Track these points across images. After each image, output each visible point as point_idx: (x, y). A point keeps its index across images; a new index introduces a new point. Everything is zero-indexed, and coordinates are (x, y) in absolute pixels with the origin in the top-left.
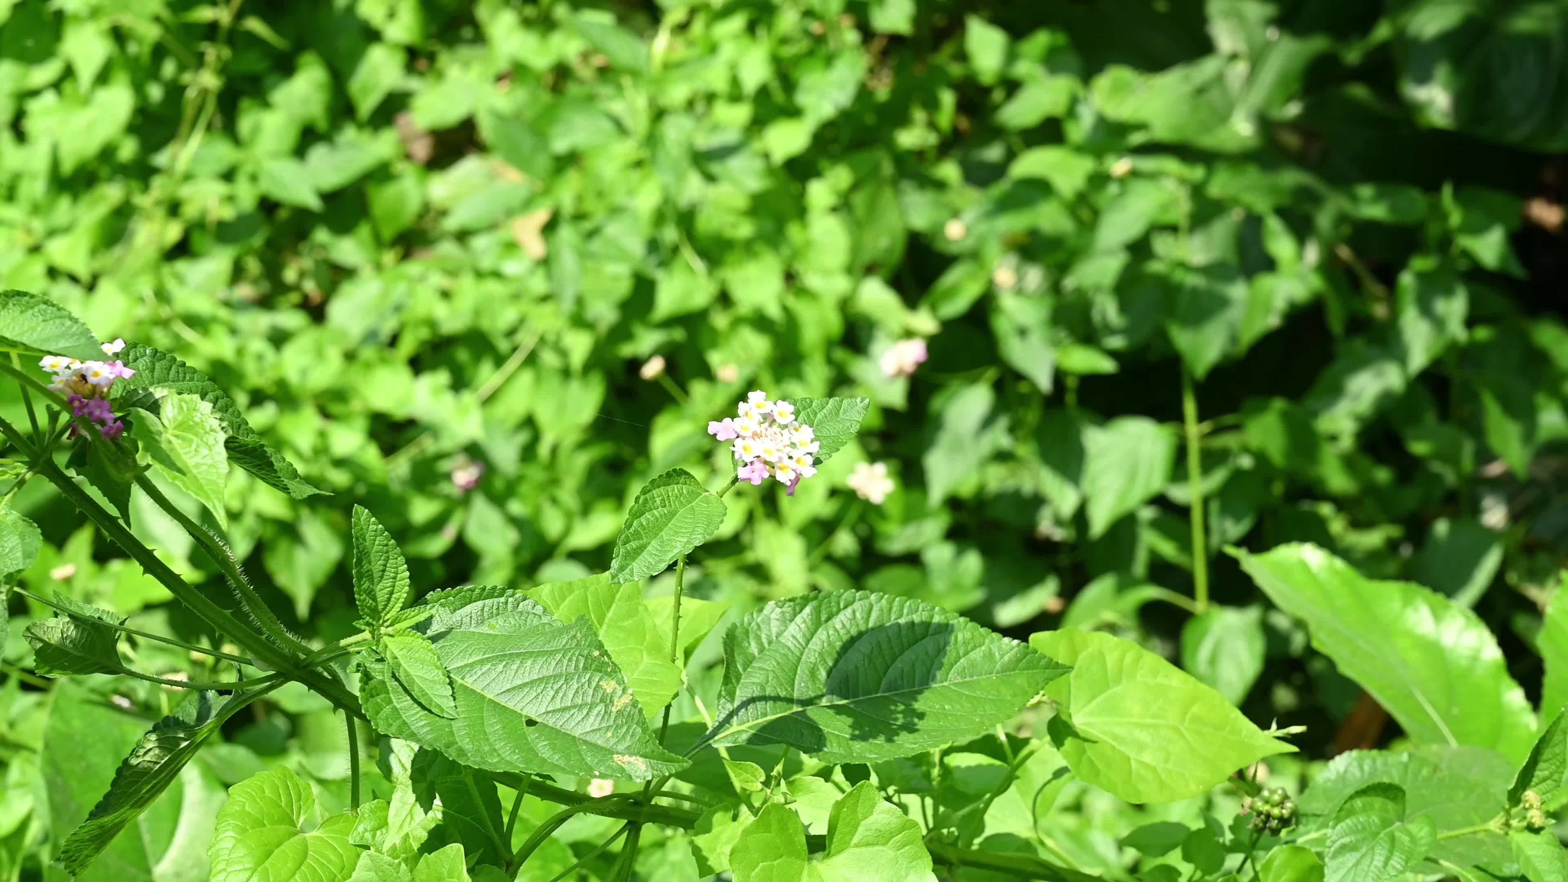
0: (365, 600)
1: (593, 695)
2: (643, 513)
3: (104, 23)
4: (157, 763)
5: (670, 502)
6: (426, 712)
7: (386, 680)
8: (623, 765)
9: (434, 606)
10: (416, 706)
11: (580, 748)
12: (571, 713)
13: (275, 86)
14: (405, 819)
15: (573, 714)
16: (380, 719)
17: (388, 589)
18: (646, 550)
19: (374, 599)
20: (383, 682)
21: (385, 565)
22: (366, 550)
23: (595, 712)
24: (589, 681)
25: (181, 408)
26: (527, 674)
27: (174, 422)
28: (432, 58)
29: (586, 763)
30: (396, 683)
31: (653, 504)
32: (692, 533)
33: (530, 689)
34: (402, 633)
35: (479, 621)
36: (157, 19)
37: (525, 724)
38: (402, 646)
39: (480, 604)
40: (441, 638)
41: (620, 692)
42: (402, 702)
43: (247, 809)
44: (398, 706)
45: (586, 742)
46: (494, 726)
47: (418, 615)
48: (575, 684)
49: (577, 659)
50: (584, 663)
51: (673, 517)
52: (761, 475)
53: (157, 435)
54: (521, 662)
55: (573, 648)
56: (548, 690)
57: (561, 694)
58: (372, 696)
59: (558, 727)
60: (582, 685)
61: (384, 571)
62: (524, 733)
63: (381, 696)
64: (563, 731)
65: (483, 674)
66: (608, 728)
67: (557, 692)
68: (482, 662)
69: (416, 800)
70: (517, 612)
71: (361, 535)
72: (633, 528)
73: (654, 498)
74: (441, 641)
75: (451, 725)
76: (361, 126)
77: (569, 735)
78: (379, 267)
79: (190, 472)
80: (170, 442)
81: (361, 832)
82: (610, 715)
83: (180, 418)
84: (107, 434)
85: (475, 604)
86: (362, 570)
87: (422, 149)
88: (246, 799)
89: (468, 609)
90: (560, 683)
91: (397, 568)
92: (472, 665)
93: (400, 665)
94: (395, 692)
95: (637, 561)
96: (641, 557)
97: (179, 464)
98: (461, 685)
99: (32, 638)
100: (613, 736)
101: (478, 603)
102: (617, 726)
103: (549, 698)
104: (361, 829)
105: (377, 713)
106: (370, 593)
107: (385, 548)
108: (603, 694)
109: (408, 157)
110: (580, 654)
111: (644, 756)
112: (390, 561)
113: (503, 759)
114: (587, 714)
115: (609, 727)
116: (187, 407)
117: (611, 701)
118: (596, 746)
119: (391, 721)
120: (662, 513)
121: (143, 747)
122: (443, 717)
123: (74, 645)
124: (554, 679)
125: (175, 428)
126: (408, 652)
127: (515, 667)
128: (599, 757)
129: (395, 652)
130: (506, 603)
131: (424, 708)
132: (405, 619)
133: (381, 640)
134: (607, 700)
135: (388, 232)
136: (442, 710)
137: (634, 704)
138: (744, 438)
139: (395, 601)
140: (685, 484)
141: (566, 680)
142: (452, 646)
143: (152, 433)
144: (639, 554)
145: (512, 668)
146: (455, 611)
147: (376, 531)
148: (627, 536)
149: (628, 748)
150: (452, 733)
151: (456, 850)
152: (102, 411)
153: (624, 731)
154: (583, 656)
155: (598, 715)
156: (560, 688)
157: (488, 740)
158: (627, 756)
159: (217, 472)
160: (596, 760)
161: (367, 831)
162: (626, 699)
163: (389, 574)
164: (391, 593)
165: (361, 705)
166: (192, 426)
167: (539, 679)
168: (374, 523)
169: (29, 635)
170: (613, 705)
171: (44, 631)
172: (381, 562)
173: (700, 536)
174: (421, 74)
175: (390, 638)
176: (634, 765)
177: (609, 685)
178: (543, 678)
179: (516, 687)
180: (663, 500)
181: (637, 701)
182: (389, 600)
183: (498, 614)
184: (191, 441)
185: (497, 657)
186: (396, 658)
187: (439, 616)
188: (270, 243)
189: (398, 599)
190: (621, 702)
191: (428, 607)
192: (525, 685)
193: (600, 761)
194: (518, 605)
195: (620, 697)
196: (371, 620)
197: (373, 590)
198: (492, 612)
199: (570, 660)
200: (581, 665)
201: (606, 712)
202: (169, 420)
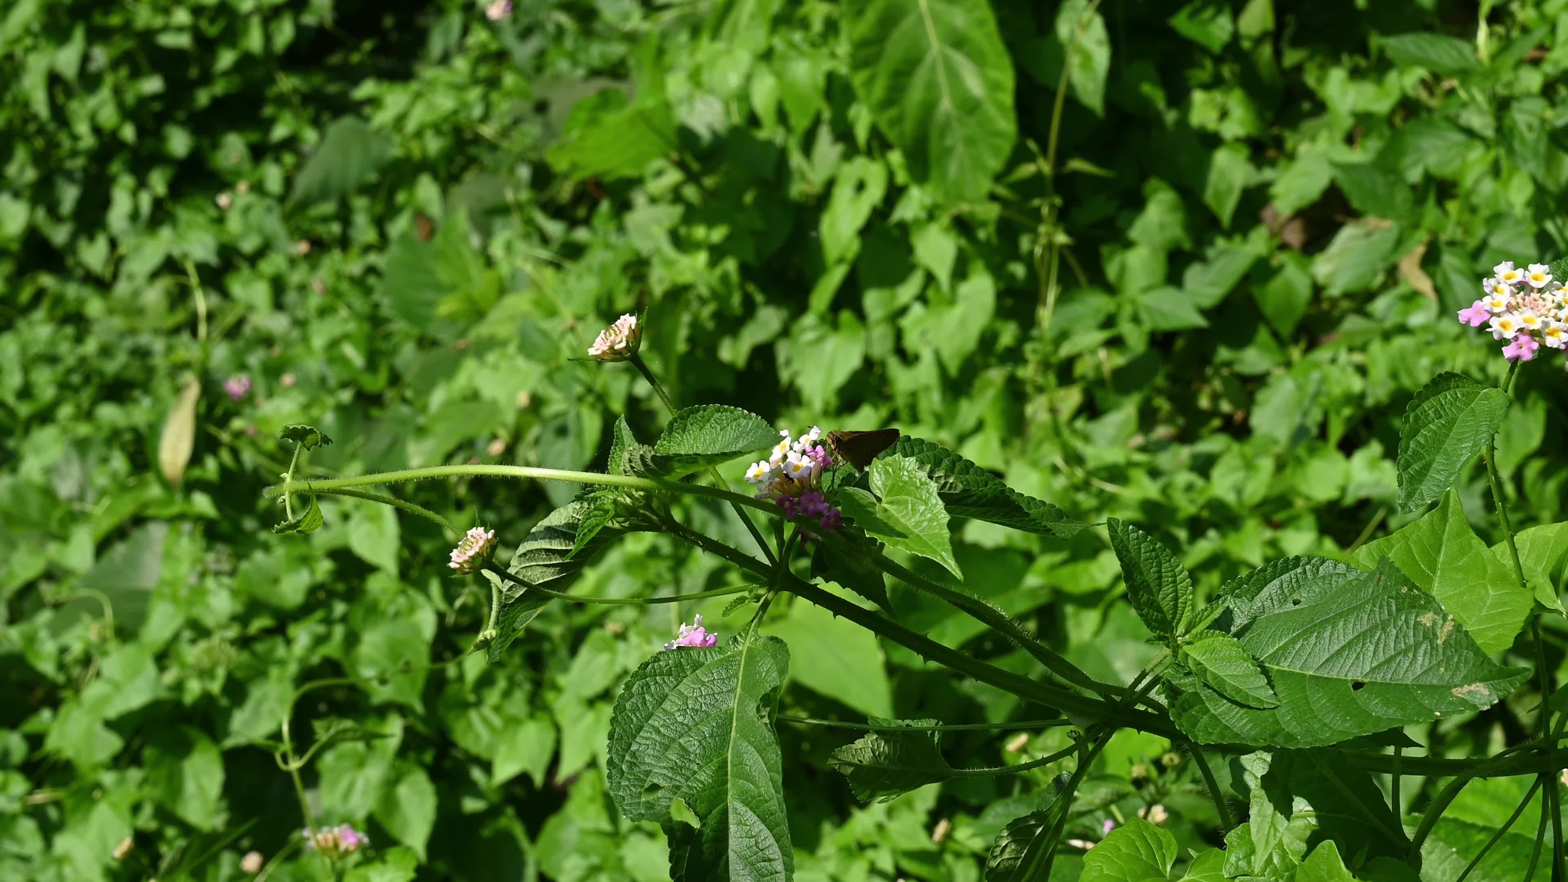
0: (1148, 613)
1: (1414, 634)
2: (1419, 431)
3: (945, 219)
4: (1017, 859)
5: (1445, 410)
6: (1246, 709)
7: (1199, 691)
8: (1463, 696)
9: (1225, 599)
10: (1234, 706)
11: (1415, 694)
12: (1397, 661)
13: (1130, 223)
14: (1269, 832)
15: (1400, 662)
16: (1199, 730)
17: (1171, 596)
18: (1432, 469)
19: (1159, 609)
20: (1196, 694)
21: (1160, 572)
22: (1133, 562)
23: (1421, 651)
24: (1406, 622)
25: (887, 471)
26: (1342, 638)
27: (885, 489)
28: (1279, 143)
29: (1425, 708)
30: (1210, 691)
31: (1426, 418)
32: (1476, 435)
33: (1349, 652)
34: (1200, 636)
35: (1282, 601)
36: (993, 197)
37: (1352, 689)
38: (1203, 651)
39: (1276, 582)
40: (1247, 630)
41: (1441, 622)
42: (1219, 709)
43: (1106, 872)
44: (1216, 713)
45: (1420, 687)
46: (1319, 700)
47: (1212, 612)
48: (1393, 629)
49: (1388, 603)
50: (1396, 605)
51: (1453, 426)
52: (1530, 349)
53: (869, 507)
54: (1333, 627)
55: (1380, 594)
56: (1367, 646)
57: (1382, 646)
58: (1185, 710)
59: (1388, 681)
60: (1400, 629)
61: (1160, 577)
62: (1353, 698)
63: (1196, 708)
64: (1393, 683)
65: (1297, 652)
66: (1439, 665)
67: (1377, 644)
68: (1293, 641)
69: (1275, 808)
70: (1319, 578)
71: (1123, 547)
72: (1411, 450)
73: (1426, 411)
74: (1247, 634)
75: (1274, 714)
76: (1228, 235)
77: (1401, 685)
78: (1288, 365)
79: (912, 533)
80: (886, 510)
81: (1234, 862)
82: (1437, 650)
83: (889, 483)
84: (827, 525)
85: (1272, 584)
86: (1136, 583)
87: (1294, 236)
88: (1101, 862)
89: (1265, 592)
90: (1378, 635)
91: (1173, 570)
92: (1284, 648)
93: (1206, 670)
94: (1210, 699)
95: (1424, 483)
96: (1428, 478)
97: (898, 528)
98: (1278, 671)
99: (840, 764)
100: (1446, 670)
101: (1274, 581)
102: (1448, 658)
103: (1371, 654)
104: (1233, 859)
105: (1194, 725)
106: (1152, 604)
107: (1153, 554)
108: (1424, 630)
109: (1284, 247)
110: (1389, 597)
111: (1483, 680)
112: (1164, 566)
113: (1335, 731)
114: (1414, 656)
115: (1439, 662)
116: (892, 469)
117: (1435, 635)
118: (1432, 687)
119: (1210, 730)
120: (1440, 425)
121: (998, 846)
122: (1264, 709)
123: (890, 761)
124: (1371, 633)
125: (887, 496)
126: (1212, 654)
127: (1327, 634)
128: (1437, 697)
129: (1198, 659)
130: (1305, 572)
131: (1242, 706)
132: (1200, 622)
133: (1180, 651)
134: (1430, 635)
135: (1286, 329)
136: (1261, 702)
137: (1458, 628)
138: (1498, 315)
139: (1183, 605)
140: (1458, 387)
141: (1383, 629)
142: (1259, 635)
143: (864, 506)
144: (1425, 475)
145: (1325, 635)
146: (1253, 598)
147: (1138, 538)
148: (1407, 460)
149: (1465, 677)
150: (1276, 722)
151: (1328, 846)
152: (815, 504)
153: (1456, 660)
154: (1392, 598)
155: (1425, 654)
156: (1379, 639)
157: (1316, 717)
158: (1466, 686)
159: (938, 524)
160: (1435, 701)
161: (1240, 860)
162: (1449, 627)
163: (1166, 579)
164: (1176, 598)
165: (1173, 723)
166: (903, 486)
167: (1355, 638)
168: (1133, 531)
169: (837, 762)
170: (1437, 638)
171: (853, 755)
172: (1154, 569)
173: (1485, 435)
174: (1272, 163)
175: (1189, 646)
176: (1475, 693)
177: (1427, 619)
178: (1359, 635)
179: (1333, 654)
180: (1436, 410)
181: (1460, 624)
182: (1176, 606)
183: (1299, 587)
184: (906, 502)
185: (1307, 630)
186: (1200, 664)
187: (1239, 608)
188: (1173, 378)
189: (1186, 603)
190: (1443, 634)
191: (1220, 602)
192: (1343, 648)
193: (1438, 700)
194: (1318, 570)
195: (1441, 628)
196: (1162, 633)
197: (1155, 601)
198: (1293, 587)
199: (1381, 607)
200: (1394, 608)
201: (1432, 648)
202: (879, 489)
